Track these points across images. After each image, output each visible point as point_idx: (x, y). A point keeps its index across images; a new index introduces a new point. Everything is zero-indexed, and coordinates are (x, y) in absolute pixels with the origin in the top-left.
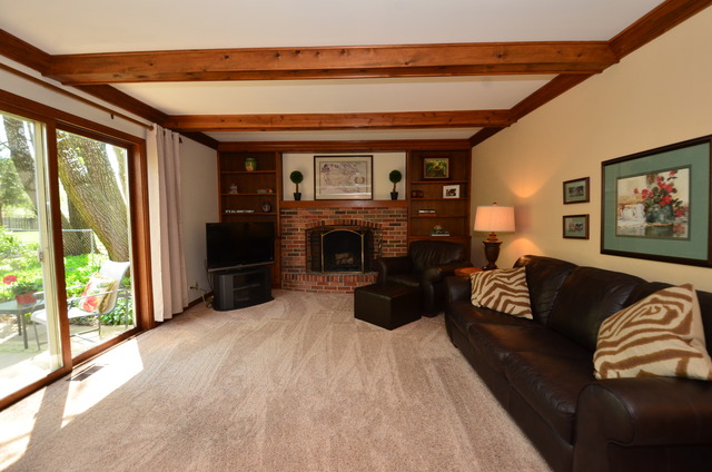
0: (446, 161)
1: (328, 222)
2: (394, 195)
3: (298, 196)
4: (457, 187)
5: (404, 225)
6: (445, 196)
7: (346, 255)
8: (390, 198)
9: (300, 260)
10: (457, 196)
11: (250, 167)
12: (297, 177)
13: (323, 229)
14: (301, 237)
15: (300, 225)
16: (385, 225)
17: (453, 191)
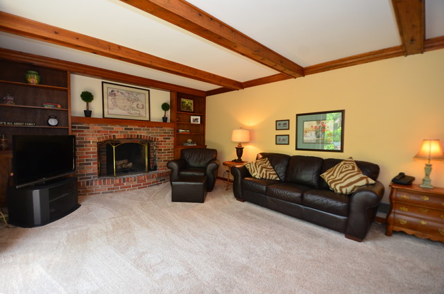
1: (118, 136)
2: (165, 119)
3: (88, 113)
4: (199, 118)
5: (172, 139)
6: (192, 122)
8: (162, 121)
9: (93, 168)
10: (199, 123)
11: (33, 79)
12: (87, 97)
13: (116, 142)
14: (93, 149)
15: (91, 139)
16: (161, 139)
17: (197, 119)
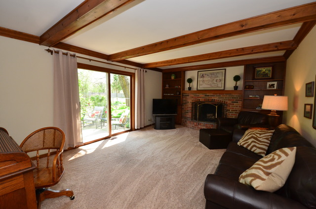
0: (270, 68)
1: (202, 100)
2: (236, 88)
3: (190, 88)
4: (276, 83)
5: (240, 103)
6: (268, 88)
7: (212, 115)
8: (233, 89)
9: (189, 115)
10: (275, 88)
11: (173, 77)
12: (190, 81)
13: (200, 102)
14: (190, 105)
15: (190, 100)
16: (229, 102)
17: (273, 85)
